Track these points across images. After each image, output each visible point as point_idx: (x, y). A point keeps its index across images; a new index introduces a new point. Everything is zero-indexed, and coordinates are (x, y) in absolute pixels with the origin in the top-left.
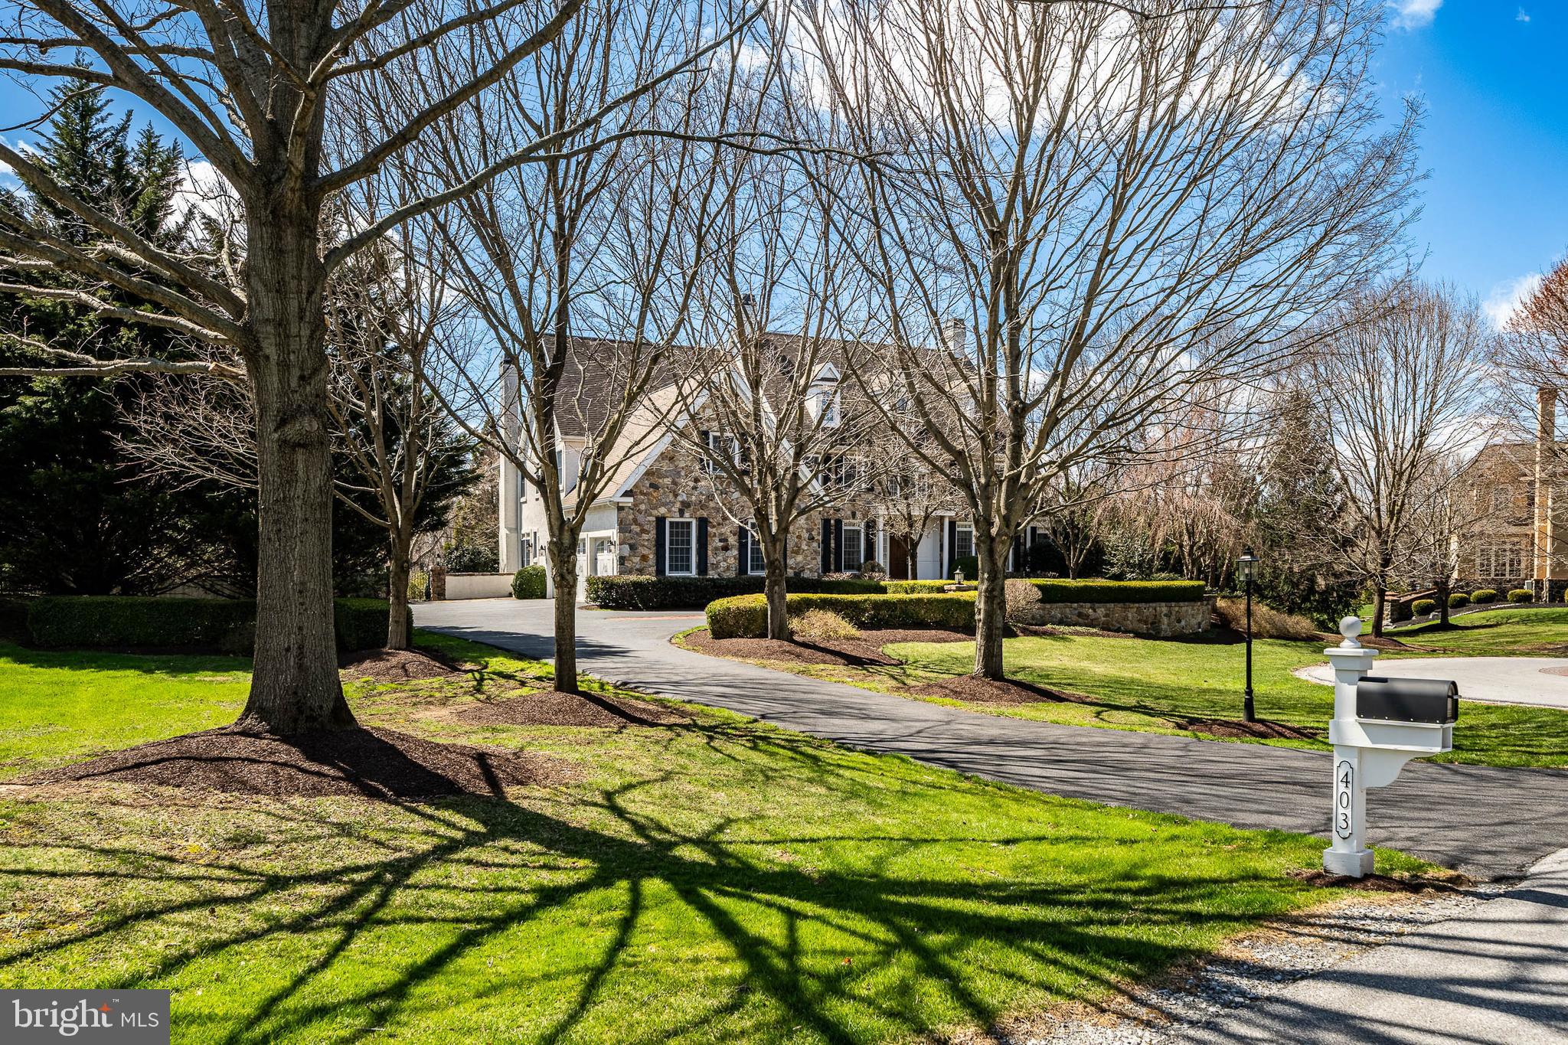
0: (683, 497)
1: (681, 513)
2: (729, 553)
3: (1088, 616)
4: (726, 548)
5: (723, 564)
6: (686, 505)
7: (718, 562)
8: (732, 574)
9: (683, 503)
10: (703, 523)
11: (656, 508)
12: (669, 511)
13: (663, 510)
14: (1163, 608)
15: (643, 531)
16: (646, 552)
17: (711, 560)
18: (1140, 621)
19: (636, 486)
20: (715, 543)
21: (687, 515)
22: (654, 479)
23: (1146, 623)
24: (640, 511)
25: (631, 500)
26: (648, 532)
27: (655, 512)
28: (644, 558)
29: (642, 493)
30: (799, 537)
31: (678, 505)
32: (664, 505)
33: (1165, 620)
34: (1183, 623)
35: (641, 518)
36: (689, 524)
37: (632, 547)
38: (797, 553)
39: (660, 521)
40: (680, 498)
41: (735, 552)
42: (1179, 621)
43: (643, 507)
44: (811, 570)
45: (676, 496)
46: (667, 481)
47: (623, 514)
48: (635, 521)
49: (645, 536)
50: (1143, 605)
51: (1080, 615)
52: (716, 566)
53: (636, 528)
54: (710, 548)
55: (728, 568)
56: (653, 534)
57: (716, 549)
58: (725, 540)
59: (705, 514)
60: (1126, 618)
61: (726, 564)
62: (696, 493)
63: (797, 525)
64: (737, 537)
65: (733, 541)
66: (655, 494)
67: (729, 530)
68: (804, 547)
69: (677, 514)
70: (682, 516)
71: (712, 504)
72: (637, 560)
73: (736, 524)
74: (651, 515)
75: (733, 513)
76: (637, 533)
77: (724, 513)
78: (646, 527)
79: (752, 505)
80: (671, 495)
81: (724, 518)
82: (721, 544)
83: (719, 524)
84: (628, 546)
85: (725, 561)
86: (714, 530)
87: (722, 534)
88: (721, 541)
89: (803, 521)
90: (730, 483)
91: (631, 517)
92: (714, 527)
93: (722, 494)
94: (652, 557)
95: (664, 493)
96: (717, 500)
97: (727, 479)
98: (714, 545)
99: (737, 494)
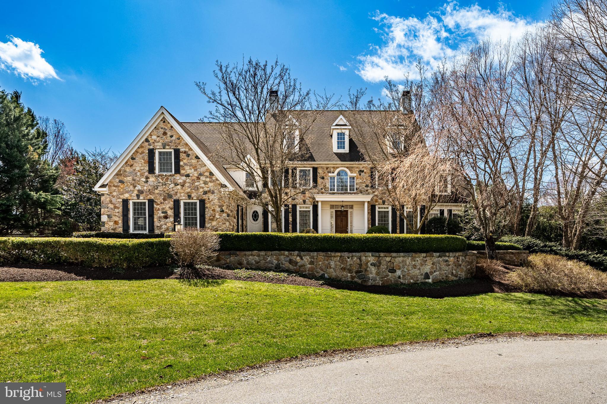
0: (139, 187)
1: (138, 196)
2: (168, 220)
3: (296, 263)
4: (166, 217)
5: (164, 227)
6: (141, 192)
7: (161, 226)
9: (139, 191)
10: (152, 203)
11: (122, 194)
12: (131, 196)
13: (126, 196)
14: (370, 258)
15: (115, 207)
16: (116, 219)
17: (157, 223)
18: (343, 269)
19: (110, 182)
20: (159, 214)
21: (141, 198)
22: (121, 178)
23: (350, 271)
24: (113, 197)
25: (106, 189)
26: (118, 208)
27: (122, 197)
28: (116, 223)
29: (114, 186)
30: (214, 210)
31: (136, 192)
32: (127, 192)
33: (373, 270)
34: (398, 273)
35: (114, 200)
36: (143, 203)
37: (109, 216)
38: (212, 220)
39: (125, 202)
40: (137, 188)
41: (172, 220)
42: (393, 271)
43: (115, 194)
45: (135, 187)
46: (129, 179)
47: (103, 198)
48: (111, 202)
49: (117, 210)
50: (346, 254)
51: (291, 261)
52: (160, 227)
53: (111, 206)
54: (155, 217)
55: (167, 229)
56: (121, 210)
57: (160, 217)
58: (166, 212)
59: (153, 198)
60: (329, 266)
61: (166, 227)
62: (146, 185)
63: (212, 203)
64: (173, 210)
65: (170, 213)
66: (122, 186)
67: (168, 206)
68: (217, 216)
69: (136, 198)
70: (138, 199)
71: (157, 191)
72: (111, 224)
73: (172, 203)
74: (120, 198)
75: (170, 196)
76: (111, 209)
77: (165, 196)
78: (117, 205)
79: (182, 191)
80: (131, 186)
81: (164, 199)
82: (163, 215)
83: (161, 203)
84: (106, 216)
85: (166, 225)
86: (158, 206)
87: (163, 209)
88: (163, 213)
89: (216, 201)
90: (168, 178)
91: (108, 199)
92: (158, 204)
93: (163, 185)
94: (120, 222)
95: (127, 185)
96: (160, 188)
97: (166, 176)
98: (158, 215)
99: (172, 185)
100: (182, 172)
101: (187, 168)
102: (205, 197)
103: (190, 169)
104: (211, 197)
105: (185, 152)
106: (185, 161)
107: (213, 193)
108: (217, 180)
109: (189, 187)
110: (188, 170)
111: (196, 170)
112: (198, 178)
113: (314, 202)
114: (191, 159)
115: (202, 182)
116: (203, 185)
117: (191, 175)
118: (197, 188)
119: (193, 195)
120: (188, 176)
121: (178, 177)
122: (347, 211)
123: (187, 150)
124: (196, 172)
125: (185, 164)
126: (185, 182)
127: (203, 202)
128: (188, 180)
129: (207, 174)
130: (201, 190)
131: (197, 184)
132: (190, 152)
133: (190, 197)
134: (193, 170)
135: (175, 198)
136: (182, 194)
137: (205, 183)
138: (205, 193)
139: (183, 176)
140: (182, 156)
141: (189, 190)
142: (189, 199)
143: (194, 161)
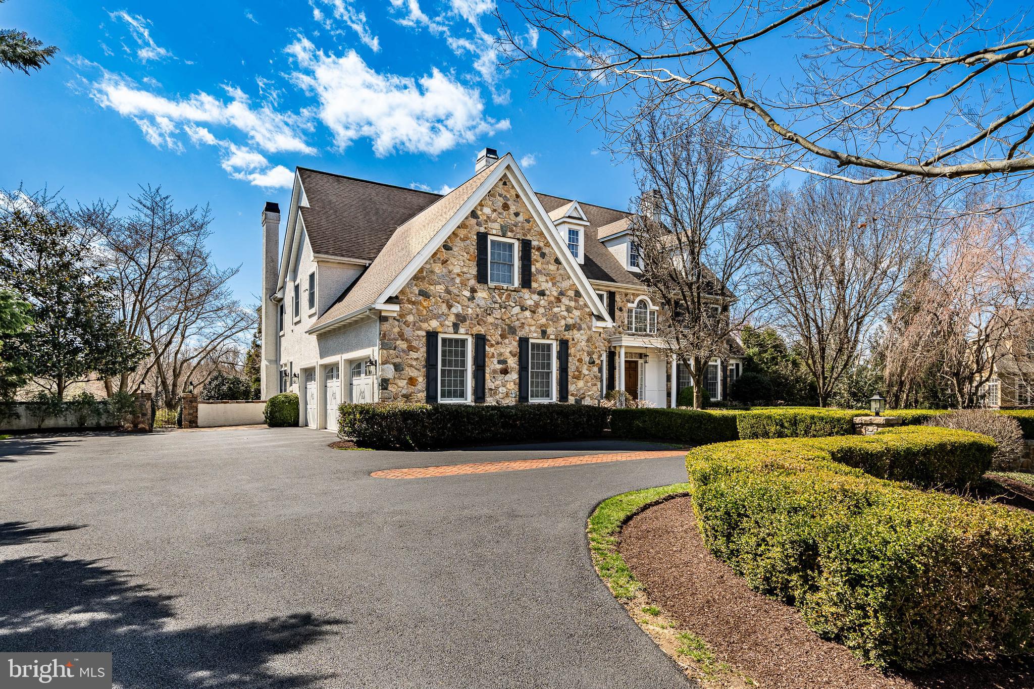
0: (457, 309)
1: (456, 326)
2: (508, 377)
4: (505, 372)
5: (502, 390)
6: (461, 319)
7: (497, 388)
8: (511, 401)
9: (457, 315)
10: (481, 341)
11: (426, 321)
12: (442, 325)
13: (434, 324)
15: (411, 348)
16: (413, 373)
17: (489, 384)
19: (402, 292)
20: (492, 365)
21: (462, 330)
22: (424, 286)
24: (406, 324)
25: (396, 308)
26: (416, 350)
27: (425, 326)
28: (412, 381)
29: (409, 301)
30: (580, 360)
31: (452, 318)
32: (436, 317)
35: (408, 332)
36: (463, 342)
37: (398, 368)
38: (578, 378)
39: (432, 336)
40: (454, 310)
41: (514, 376)
43: (410, 318)
44: (592, 398)
45: (450, 307)
46: (440, 288)
47: (386, 326)
48: (401, 336)
49: (413, 355)
52: (494, 392)
53: (403, 345)
54: (488, 370)
55: (507, 395)
56: (422, 353)
57: (495, 372)
58: (503, 362)
59: (483, 331)
61: (505, 390)
62: (472, 305)
63: (579, 348)
64: (516, 359)
65: (513, 362)
66: (425, 304)
67: (508, 350)
68: (585, 372)
69: (451, 330)
70: (456, 332)
71: (490, 319)
72: (403, 383)
73: (516, 344)
74: (420, 329)
75: (512, 330)
76: (403, 351)
77: (503, 330)
78: (414, 344)
79: (533, 322)
80: (444, 306)
81: (503, 336)
82: (499, 367)
83: (498, 343)
84: (392, 367)
85: (504, 386)
86: (492, 350)
87: (501, 354)
88: (499, 362)
89: (584, 343)
90: (510, 295)
91: (396, 330)
92: (492, 346)
93: (501, 307)
94: (421, 381)
95: (436, 303)
96: (497, 314)
97: (507, 290)
98: (492, 367)
99: (517, 309)
100: (534, 285)
101: (542, 278)
102: (568, 335)
103: (547, 281)
104: (577, 335)
105: (539, 249)
106: (538, 265)
107: (579, 329)
108: (586, 305)
109: (544, 315)
110: (540, 282)
111: (554, 284)
112: (558, 300)
113: (610, 347)
114: (548, 263)
115: (563, 308)
116: (565, 313)
117: (547, 292)
118: (555, 318)
119: (550, 330)
120: (542, 293)
121: (526, 293)
122: (636, 362)
123: (542, 244)
124: (554, 289)
125: (539, 272)
126: (537, 305)
127: (564, 345)
128: (542, 302)
129: (571, 293)
130: (563, 322)
131: (556, 310)
132: (546, 250)
133: (544, 334)
134: (550, 284)
135: (521, 333)
136: (533, 328)
137: (569, 310)
138: (568, 328)
139: (534, 293)
140: (535, 255)
141: (543, 321)
142: (543, 338)
143: (553, 267)
